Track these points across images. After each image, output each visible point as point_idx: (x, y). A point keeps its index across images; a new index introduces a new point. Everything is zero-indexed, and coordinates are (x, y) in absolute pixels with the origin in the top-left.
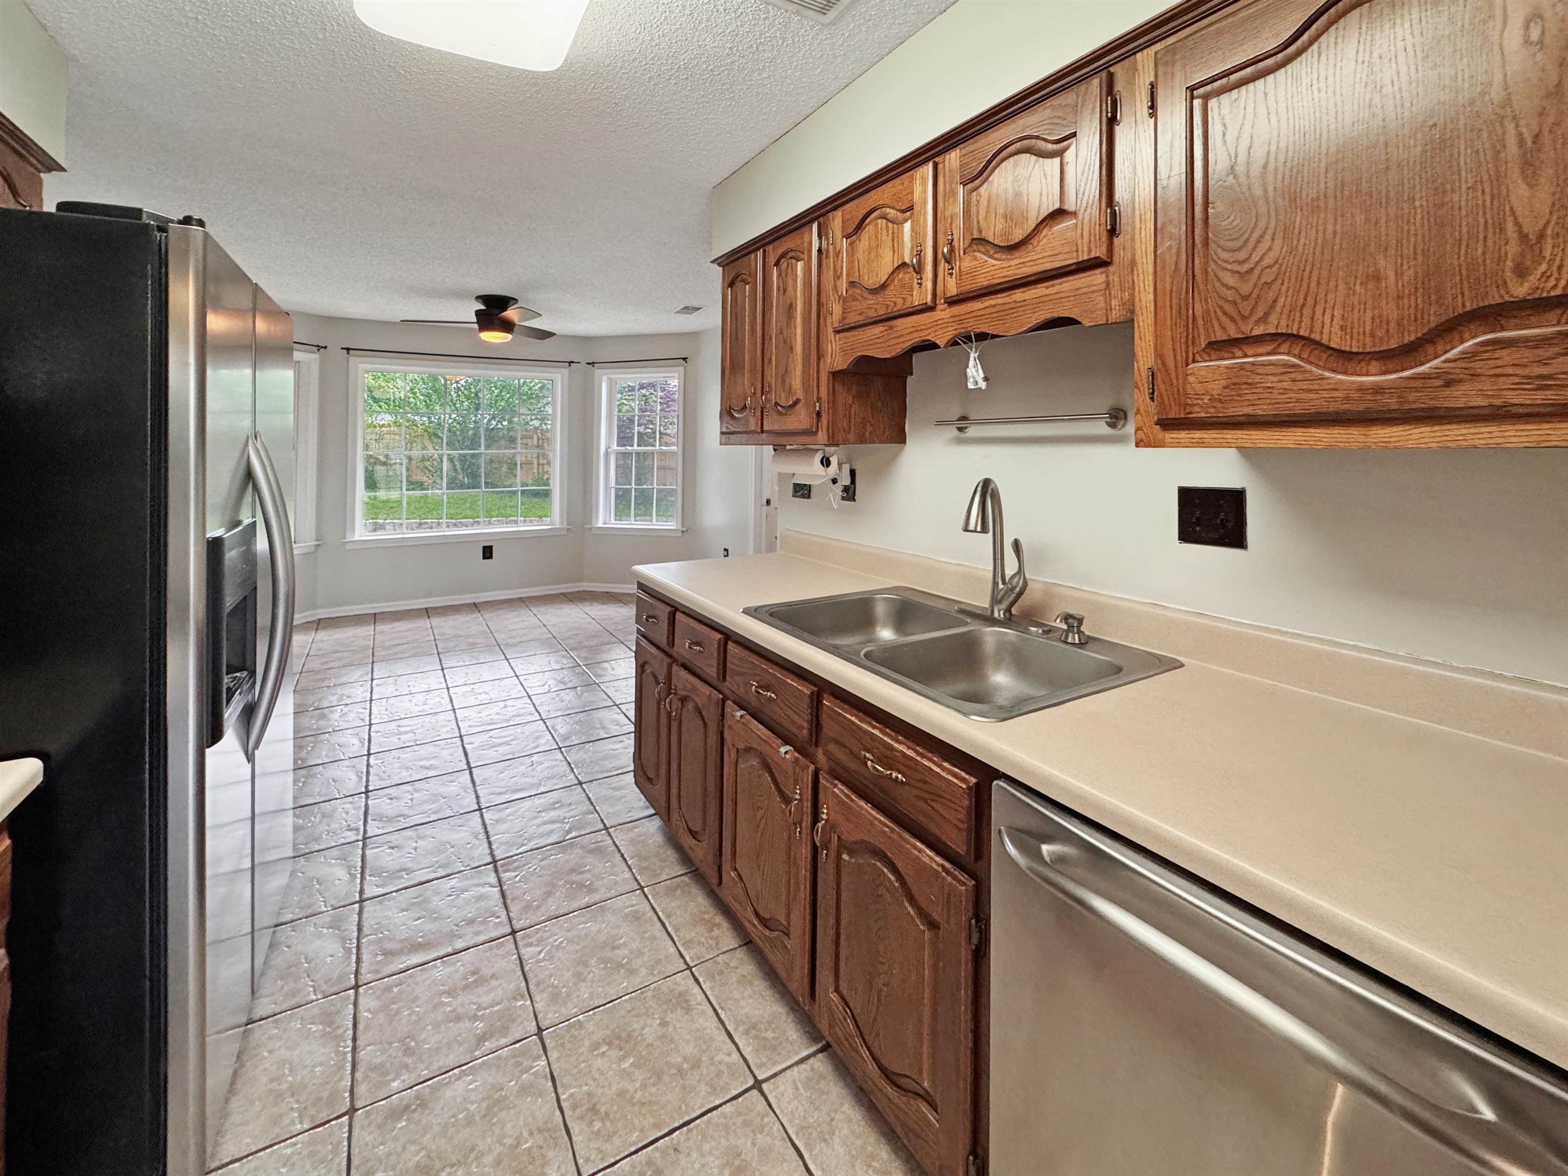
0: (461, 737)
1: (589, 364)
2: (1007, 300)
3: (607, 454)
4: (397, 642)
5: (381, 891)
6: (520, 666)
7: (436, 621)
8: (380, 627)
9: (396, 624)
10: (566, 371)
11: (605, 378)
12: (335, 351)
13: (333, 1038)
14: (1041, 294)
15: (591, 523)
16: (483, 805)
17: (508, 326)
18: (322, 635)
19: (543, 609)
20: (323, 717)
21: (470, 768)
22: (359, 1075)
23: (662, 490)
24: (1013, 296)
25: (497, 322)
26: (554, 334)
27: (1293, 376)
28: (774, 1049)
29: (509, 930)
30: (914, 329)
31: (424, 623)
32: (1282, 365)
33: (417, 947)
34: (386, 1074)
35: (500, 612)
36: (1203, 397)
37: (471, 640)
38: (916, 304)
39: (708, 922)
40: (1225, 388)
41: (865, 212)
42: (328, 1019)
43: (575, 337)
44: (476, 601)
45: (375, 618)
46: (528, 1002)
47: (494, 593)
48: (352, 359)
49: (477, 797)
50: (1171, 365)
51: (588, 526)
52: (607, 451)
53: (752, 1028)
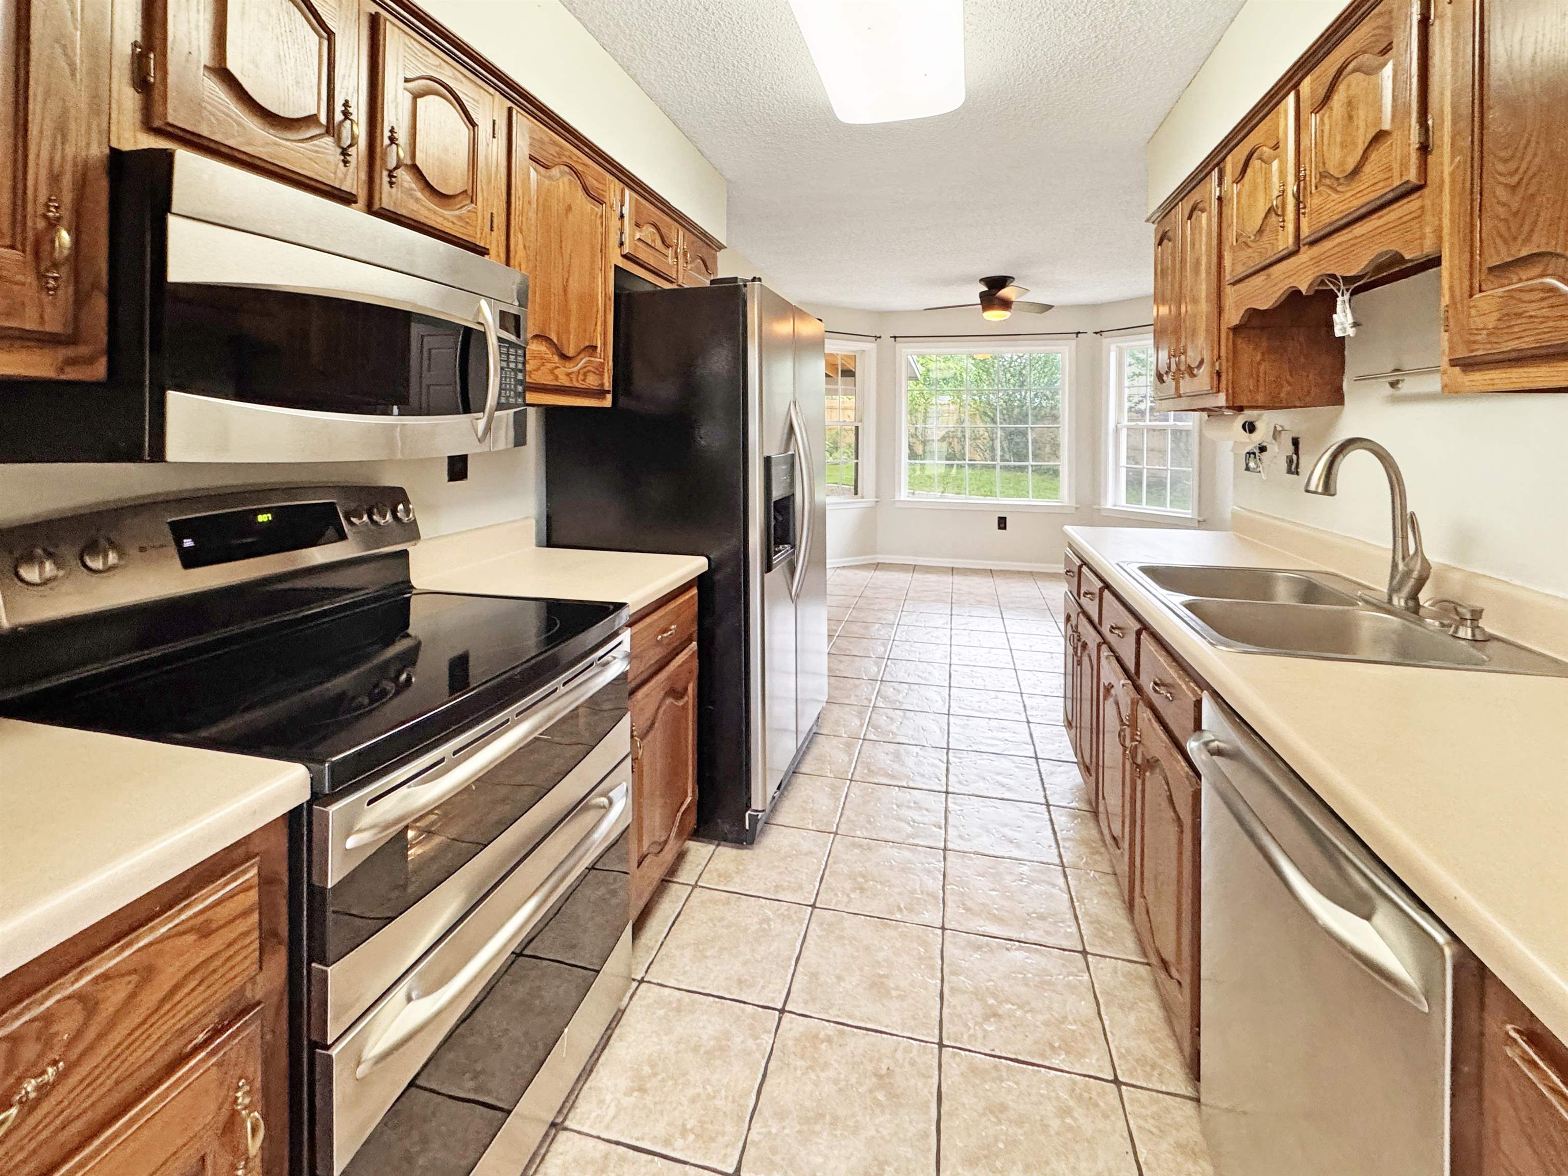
0: (950, 665)
1: (1096, 333)
2: (1350, 236)
3: (1117, 430)
4: (925, 588)
5: (875, 738)
6: (1012, 626)
7: (957, 578)
8: (916, 575)
9: (928, 576)
10: (1073, 343)
11: (1113, 347)
12: (887, 340)
13: (835, 797)
14: (1376, 226)
15: (1099, 505)
16: (951, 712)
17: (1006, 304)
18: (879, 574)
19: (1047, 584)
20: (866, 628)
21: (950, 687)
22: (843, 820)
23: (1176, 471)
24: (1355, 231)
25: (996, 301)
26: (1052, 307)
27: (1550, 301)
28: (1109, 943)
29: (944, 790)
30: (1284, 276)
31: (948, 579)
32: (1542, 290)
33: (887, 775)
34: (856, 826)
35: (1009, 581)
36: (1481, 332)
37: (978, 598)
38: (1281, 248)
39: (1094, 848)
40: (1499, 320)
41: (1247, 153)
42: (834, 788)
43: (1079, 305)
44: (993, 568)
45: (914, 568)
46: (943, 832)
47: (1006, 563)
48: (898, 345)
49: (949, 707)
50: (1458, 298)
51: (1095, 507)
52: (1116, 427)
53: (1096, 922)
